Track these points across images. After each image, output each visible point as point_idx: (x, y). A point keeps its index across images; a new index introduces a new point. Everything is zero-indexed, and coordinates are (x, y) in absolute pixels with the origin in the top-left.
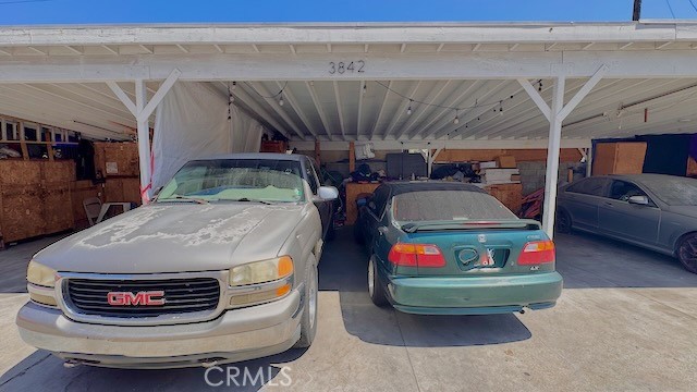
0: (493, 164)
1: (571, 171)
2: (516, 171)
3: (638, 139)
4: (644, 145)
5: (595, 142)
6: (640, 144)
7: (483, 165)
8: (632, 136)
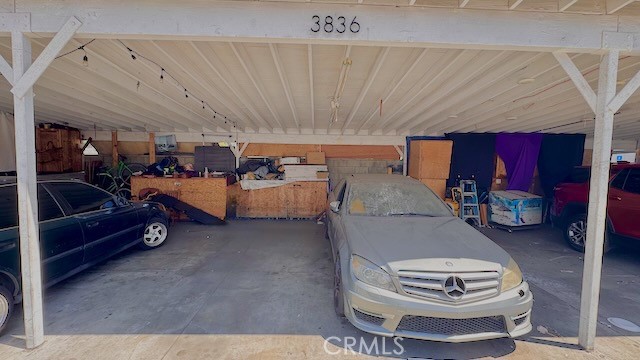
0: (294, 160)
1: (390, 169)
2: (325, 168)
3: (447, 137)
4: (450, 143)
5: (409, 140)
6: (445, 142)
7: (283, 161)
8: (442, 135)
